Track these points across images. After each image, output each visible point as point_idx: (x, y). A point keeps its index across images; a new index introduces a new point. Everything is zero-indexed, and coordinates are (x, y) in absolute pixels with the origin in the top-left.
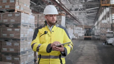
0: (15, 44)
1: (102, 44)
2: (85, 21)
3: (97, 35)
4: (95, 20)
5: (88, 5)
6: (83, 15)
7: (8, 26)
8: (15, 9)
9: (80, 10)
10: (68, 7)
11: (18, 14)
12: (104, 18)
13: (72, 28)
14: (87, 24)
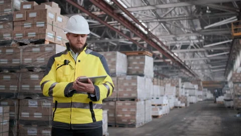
2: (206, 71)
4: (226, 68)
5: (209, 36)
6: (199, 58)
8: (46, 39)
9: (192, 47)
11: (51, 47)
13: (172, 85)
14: (211, 78)
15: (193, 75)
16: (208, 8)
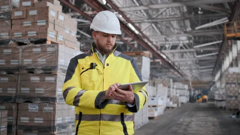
0: (46, 108)
1: (231, 117)
2: (194, 71)
3: (220, 99)
4: (214, 68)
5: (199, 37)
6: (187, 59)
7: (33, 73)
8: (47, 39)
9: (181, 48)
10: (156, 42)
11: (53, 47)
12: (234, 64)
13: (164, 85)
14: (199, 78)
15: (181, 75)
16: (200, 9)
